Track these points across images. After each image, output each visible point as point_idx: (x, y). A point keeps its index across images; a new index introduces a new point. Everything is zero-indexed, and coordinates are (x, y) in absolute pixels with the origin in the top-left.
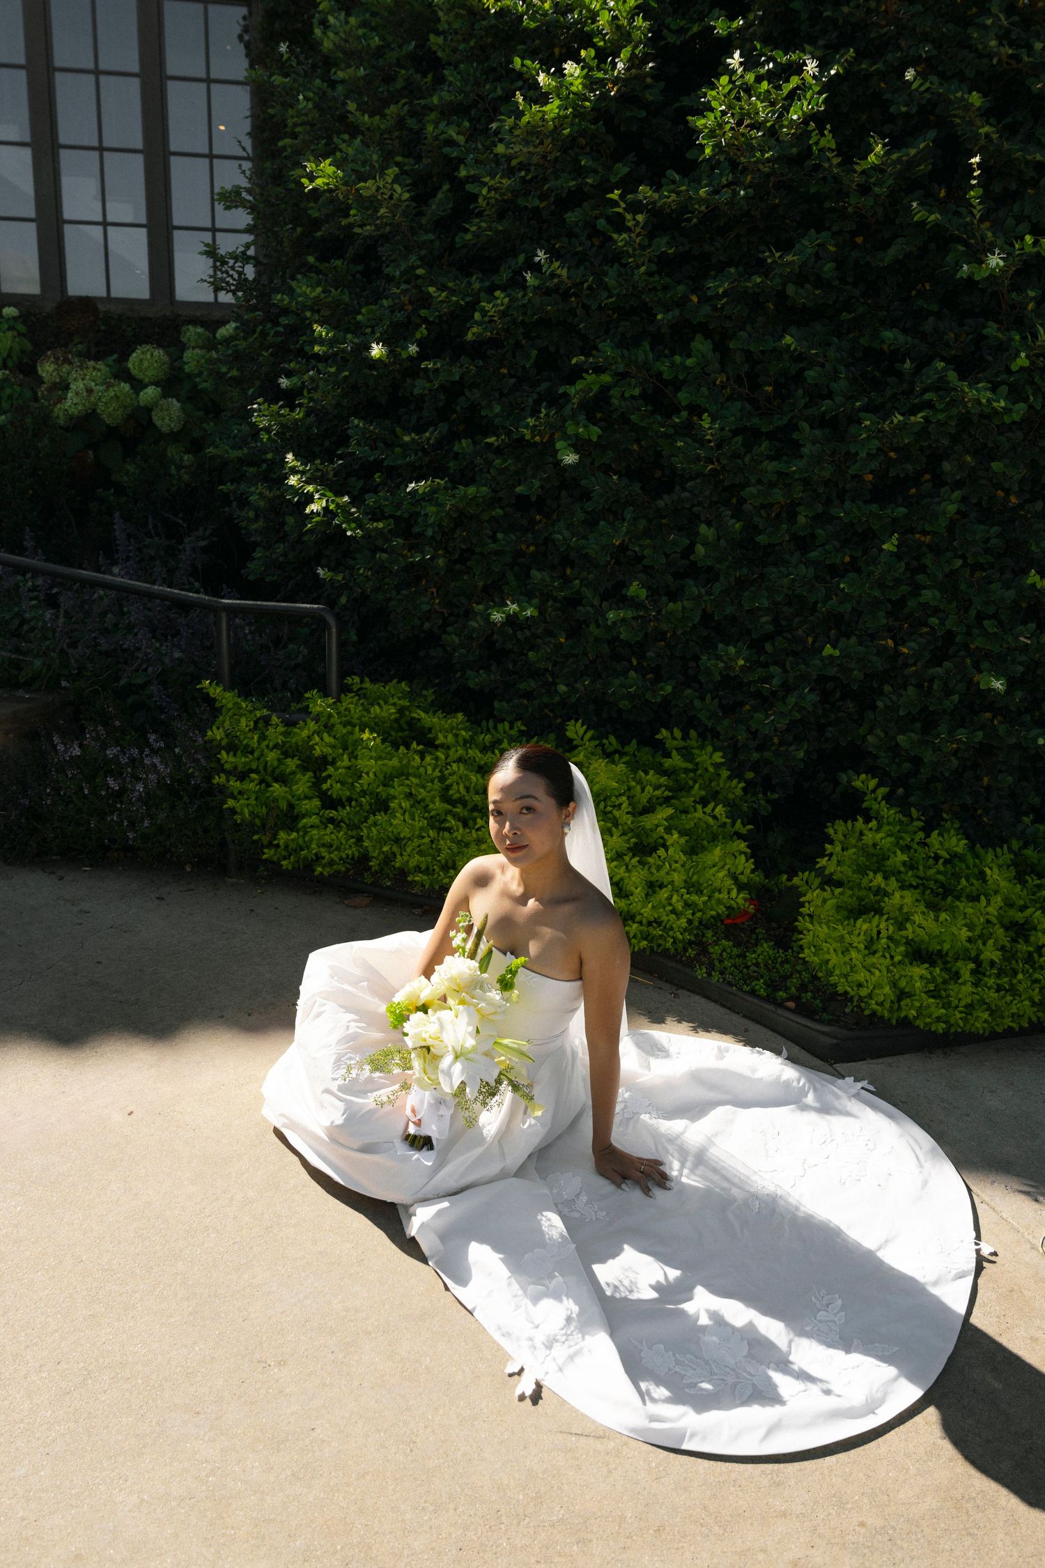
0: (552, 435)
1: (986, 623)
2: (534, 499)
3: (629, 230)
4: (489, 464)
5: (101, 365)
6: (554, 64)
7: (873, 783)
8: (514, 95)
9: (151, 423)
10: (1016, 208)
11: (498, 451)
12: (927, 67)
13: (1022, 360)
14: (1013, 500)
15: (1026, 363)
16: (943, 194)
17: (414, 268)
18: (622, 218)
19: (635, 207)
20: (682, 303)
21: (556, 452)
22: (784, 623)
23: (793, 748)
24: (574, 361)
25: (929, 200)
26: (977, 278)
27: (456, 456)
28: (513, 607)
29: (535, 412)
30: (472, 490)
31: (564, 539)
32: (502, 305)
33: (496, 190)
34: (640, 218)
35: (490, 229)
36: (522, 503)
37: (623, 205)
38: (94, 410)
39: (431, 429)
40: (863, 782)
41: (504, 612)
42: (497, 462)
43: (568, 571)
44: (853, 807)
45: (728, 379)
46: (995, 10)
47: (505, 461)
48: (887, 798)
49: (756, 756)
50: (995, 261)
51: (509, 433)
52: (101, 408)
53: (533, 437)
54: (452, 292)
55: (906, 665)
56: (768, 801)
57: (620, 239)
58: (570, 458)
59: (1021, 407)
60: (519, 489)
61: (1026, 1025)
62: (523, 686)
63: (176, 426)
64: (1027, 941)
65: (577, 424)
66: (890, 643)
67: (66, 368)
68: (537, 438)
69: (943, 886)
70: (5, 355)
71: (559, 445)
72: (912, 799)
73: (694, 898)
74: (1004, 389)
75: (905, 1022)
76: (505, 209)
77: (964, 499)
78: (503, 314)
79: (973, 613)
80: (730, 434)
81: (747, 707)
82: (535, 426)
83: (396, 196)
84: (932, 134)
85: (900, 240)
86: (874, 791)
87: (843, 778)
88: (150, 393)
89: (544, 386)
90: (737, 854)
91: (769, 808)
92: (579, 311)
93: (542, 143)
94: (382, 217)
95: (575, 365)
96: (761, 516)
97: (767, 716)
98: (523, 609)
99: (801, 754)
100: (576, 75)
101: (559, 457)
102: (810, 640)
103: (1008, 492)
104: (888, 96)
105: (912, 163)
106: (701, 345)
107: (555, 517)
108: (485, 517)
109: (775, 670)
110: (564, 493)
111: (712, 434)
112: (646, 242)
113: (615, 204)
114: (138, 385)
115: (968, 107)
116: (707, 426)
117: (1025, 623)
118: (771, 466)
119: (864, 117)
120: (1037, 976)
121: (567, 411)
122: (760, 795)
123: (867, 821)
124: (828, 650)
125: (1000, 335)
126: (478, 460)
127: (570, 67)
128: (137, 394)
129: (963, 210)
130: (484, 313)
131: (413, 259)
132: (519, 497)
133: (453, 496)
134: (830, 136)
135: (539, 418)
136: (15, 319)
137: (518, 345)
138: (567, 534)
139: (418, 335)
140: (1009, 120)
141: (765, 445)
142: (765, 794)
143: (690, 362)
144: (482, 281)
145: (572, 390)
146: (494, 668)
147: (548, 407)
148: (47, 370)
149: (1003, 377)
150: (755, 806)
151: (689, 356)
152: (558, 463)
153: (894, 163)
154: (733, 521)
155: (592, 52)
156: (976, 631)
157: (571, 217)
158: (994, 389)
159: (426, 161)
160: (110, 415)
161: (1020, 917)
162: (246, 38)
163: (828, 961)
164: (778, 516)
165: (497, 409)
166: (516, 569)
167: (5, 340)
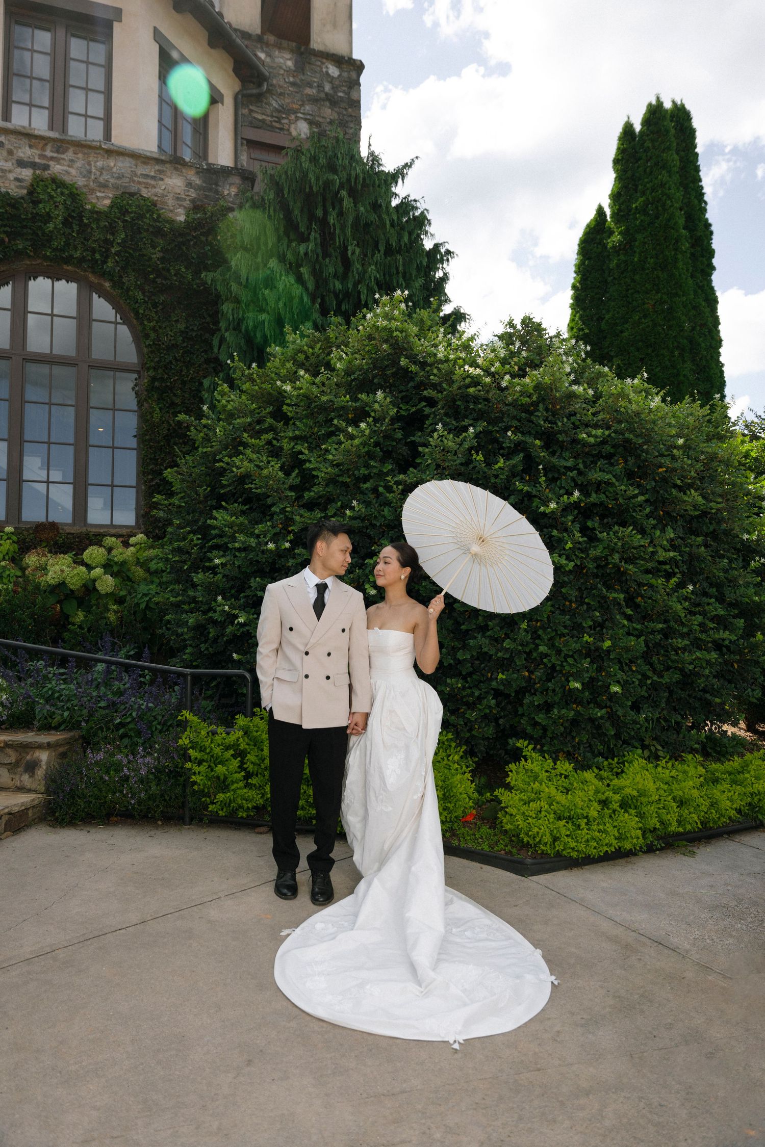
1: (568, 659)
3: (394, 492)
5: (66, 556)
6: (355, 423)
7: (526, 743)
9: (95, 589)
10: (558, 483)
12: (517, 430)
13: (569, 545)
14: (574, 605)
15: (571, 546)
16: (527, 478)
17: (286, 507)
18: (392, 487)
19: (397, 483)
23: (486, 729)
25: (522, 480)
26: (547, 512)
35: (324, 490)
37: (392, 482)
38: (64, 582)
40: (521, 743)
44: (517, 756)
46: (541, 410)
48: (534, 749)
50: (553, 505)
52: (68, 580)
55: (535, 684)
56: (473, 762)
57: (390, 496)
59: (572, 564)
61: (614, 850)
63: (109, 590)
64: (608, 808)
66: (527, 674)
67: (44, 559)
69: (566, 788)
70: (5, 553)
72: (545, 748)
73: (448, 805)
74: (564, 557)
75: (558, 854)
76: (332, 481)
77: (552, 606)
79: (563, 655)
81: (462, 710)
84: (521, 455)
85: (513, 497)
86: (526, 747)
87: (511, 741)
102: (489, 675)
103: (571, 602)
104: (501, 440)
105: (514, 466)
109: (474, 689)
113: (389, 481)
114: (89, 567)
115: (534, 445)
117: (585, 658)
119: (490, 447)
120: (615, 824)
123: (526, 760)
124: (500, 676)
125: (559, 535)
127: (363, 425)
128: (89, 572)
129: (538, 485)
134: (481, 456)
136: (12, 533)
139: (289, 538)
140: (551, 450)
148: (31, 560)
149: (564, 552)
153: (507, 466)
156: (565, 664)
157: (364, 486)
158: (560, 556)
160: (73, 584)
161: (604, 797)
162: (137, 389)
163: (519, 825)
167: (5, 545)
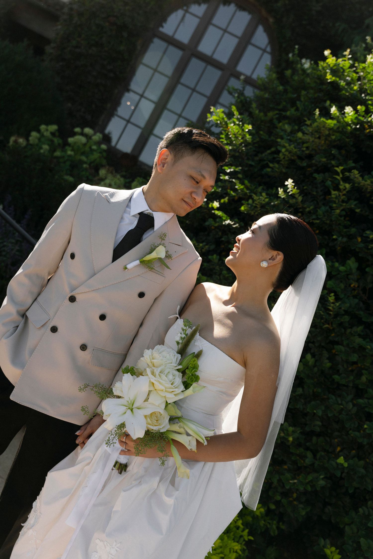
3: (340, 190)
8: (315, 110)
18: (339, 183)
19: (346, 180)
20: (351, 237)
22: (329, 431)
23: (301, 506)
32: (264, 201)
33: (290, 152)
34: (347, 186)
37: (341, 176)
40: (331, 552)
45: (358, 287)
49: (278, 498)
54: (246, 187)
57: (334, 193)
80: (343, 312)
81: (286, 467)
87: (322, 543)
90: (232, 551)
91: (276, 532)
93: (319, 138)
96: (343, 366)
97: (294, 478)
99: (303, 513)
100: (350, 114)
102: (339, 449)
106: (352, 264)
109: (309, 454)
111: (333, 308)
112: (346, 199)
113: (337, 173)
116: (332, 301)
118: (358, 340)
122: (275, 522)
124: (341, 460)
127: (348, 110)
130: (254, 201)
139: (222, 201)
141: (360, 328)
142: (278, 523)
143: (342, 268)
144: (262, 189)
150: (269, 526)
151: (343, 265)
154: (327, 361)
155: (364, 108)
164: (352, 371)
167: (95, 156)
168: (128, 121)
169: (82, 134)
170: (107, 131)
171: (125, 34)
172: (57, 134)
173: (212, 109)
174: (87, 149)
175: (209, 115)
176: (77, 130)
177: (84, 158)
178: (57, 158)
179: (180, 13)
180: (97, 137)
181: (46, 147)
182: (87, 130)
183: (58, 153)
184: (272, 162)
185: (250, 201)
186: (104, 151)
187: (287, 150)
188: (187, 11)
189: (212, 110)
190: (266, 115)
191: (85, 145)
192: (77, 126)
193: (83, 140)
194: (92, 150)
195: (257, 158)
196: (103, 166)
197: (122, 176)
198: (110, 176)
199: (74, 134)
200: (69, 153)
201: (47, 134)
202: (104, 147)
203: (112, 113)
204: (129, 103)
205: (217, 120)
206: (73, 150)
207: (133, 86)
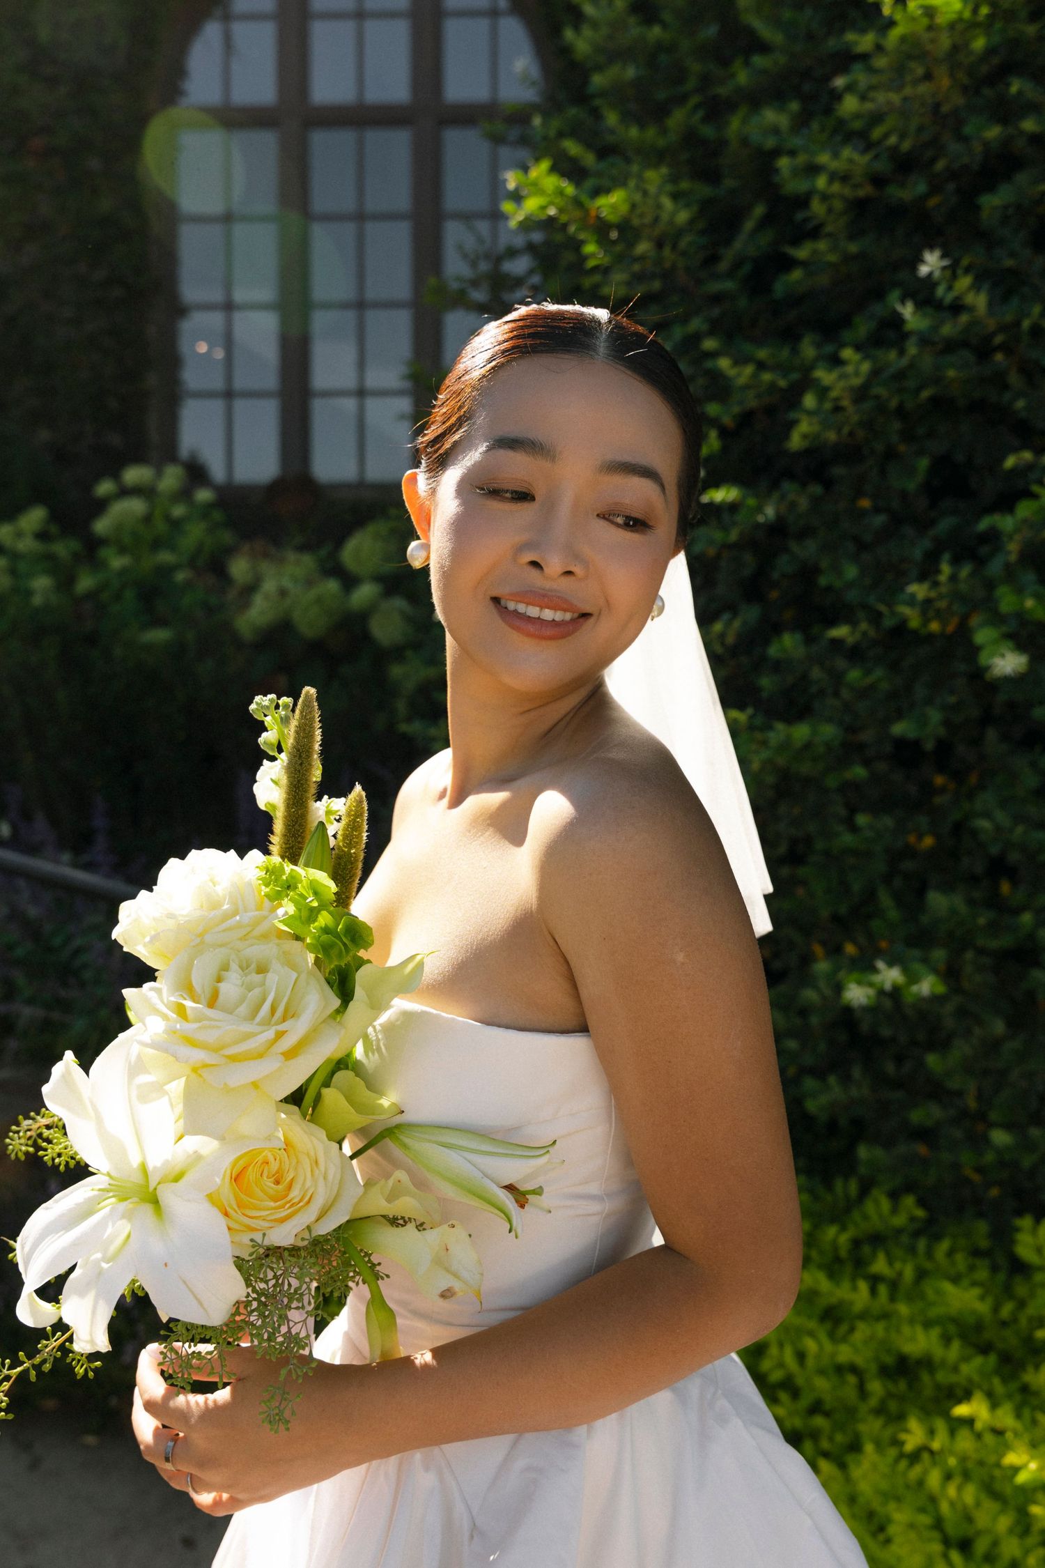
0: (964, 620)
2: (929, 746)
4: (837, 678)
5: (306, 558)
11: (855, 654)
21: (975, 650)
24: (1010, 462)
27: (778, 666)
28: (890, 976)
29: (927, 572)
30: (801, 732)
31: (998, 829)
32: (857, 374)
33: (845, 178)
36: (906, 752)
38: (288, 619)
39: (726, 616)
41: (871, 985)
42: (854, 675)
43: (1005, 888)
47: (868, 672)
51: (876, 617)
52: (297, 616)
53: (926, 621)
54: (761, 366)
58: (1008, 663)
60: (898, 729)
62: (916, 1116)
63: (398, 637)
65: (1020, 591)
67: (261, 564)
68: (934, 626)
71: (982, 636)
78: (860, 394)
82: (928, 602)
83: (665, 217)
88: (365, 593)
89: (945, 525)
92: (1014, 379)
94: (641, 258)
95: (1013, 471)
98: (913, 978)
101: (983, 659)
107: (973, 779)
108: (832, 782)
110: (991, 735)
114: (349, 581)
121: (995, 567)
126: (816, 673)
128: (348, 594)
130: (823, 392)
131: (696, 324)
132: (901, 744)
133: (764, 743)
135: (936, 584)
137: (890, 454)
138: (1001, 817)
144: (818, 346)
145: (1006, 523)
146: (857, 1072)
147: (956, 561)
148: (239, 568)
152: (978, 675)
157: (992, 202)
159: (729, 183)
160: (309, 626)
165: (851, 572)
166: (898, 882)
167: (195, 533)
168: (229, 395)
169: (125, 492)
170: (184, 451)
171: (94, 163)
172: (54, 529)
173: (512, 180)
174: (161, 527)
175: (507, 207)
176: (105, 488)
177: (166, 557)
178: (91, 595)
179: (212, 31)
180: (171, 478)
181: (42, 584)
182: (134, 475)
183: (85, 583)
184: (796, 241)
185: (809, 401)
186: (210, 506)
187: (833, 177)
188: (227, 18)
189: (511, 185)
190: (664, 131)
191: (147, 519)
192: (98, 477)
193: (135, 506)
194: (176, 525)
195: (723, 266)
196: (230, 551)
197: (304, 548)
198: (266, 567)
199: (100, 506)
200: (117, 562)
201: (27, 545)
202: (204, 495)
203: (173, 397)
204: (202, 348)
205: (543, 208)
206: (123, 550)
207: (190, 292)
